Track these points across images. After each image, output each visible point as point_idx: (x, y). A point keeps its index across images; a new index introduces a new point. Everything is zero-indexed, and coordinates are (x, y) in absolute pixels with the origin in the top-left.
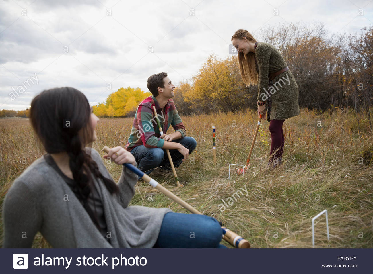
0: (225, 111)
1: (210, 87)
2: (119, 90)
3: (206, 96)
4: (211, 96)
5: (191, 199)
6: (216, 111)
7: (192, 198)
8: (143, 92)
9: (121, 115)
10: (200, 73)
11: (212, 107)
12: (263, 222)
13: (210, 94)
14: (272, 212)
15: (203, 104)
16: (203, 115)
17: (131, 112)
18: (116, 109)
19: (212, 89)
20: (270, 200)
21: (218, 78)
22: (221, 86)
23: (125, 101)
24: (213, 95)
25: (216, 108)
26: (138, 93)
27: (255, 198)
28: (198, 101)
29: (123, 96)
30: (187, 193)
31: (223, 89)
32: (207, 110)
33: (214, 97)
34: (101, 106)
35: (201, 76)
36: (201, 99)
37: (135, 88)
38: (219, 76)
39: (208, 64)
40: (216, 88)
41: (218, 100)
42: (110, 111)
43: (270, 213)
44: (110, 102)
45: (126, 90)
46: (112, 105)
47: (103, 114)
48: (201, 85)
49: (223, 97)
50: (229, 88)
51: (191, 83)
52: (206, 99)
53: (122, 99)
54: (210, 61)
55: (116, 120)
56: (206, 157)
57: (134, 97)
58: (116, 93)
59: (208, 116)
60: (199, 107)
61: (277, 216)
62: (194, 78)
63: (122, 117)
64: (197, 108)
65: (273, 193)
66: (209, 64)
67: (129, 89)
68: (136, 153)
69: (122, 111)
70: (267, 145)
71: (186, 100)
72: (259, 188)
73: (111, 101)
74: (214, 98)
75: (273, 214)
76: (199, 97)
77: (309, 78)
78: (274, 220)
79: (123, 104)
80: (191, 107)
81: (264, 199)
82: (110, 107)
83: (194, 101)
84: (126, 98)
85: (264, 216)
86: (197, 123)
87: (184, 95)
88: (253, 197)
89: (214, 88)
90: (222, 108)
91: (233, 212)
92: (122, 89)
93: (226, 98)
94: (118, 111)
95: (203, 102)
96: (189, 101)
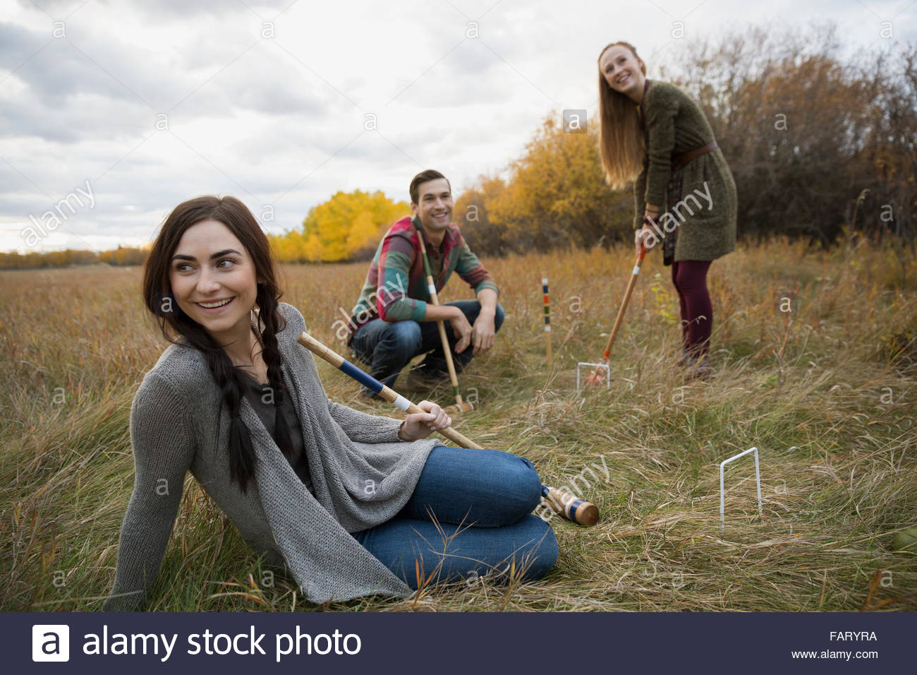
0: (587, 245)
1: (552, 188)
2: (334, 198)
3: (540, 210)
4: (553, 208)
5: (488, 435)
6: (563, 245)
7: (488, 433)
8: (390, 201)
9: (337, 257)
10: (526, 153)
11: (555, 234)
12: (634, 480)
13: (551, 203)
14: (657, 462)
15: (533, 228)
16: (533, 256)
17: (362, 249)
18: (327, 243)
19: (555, 191)
20: (656, 438)
21: (569, 165)
22: (577, 183)
23: (349, 223)
24: (559, 205)
25: (567, 239)
26: (378, 204)
27: (626, 432)
28: (522, 221)
29: (343, 212)
30: (479, 423)
31: (583, 192)
32: (543, 244)
33: (560, 210)
34: (291, 235)
35: (529, 159)
36: (528, 217)
37: (372, 191)
38: (572, 161)
39: (546, 130)
40: (564, 189)
41: (571, 217)
42: (312, 248)
43: (654, 463)
44: (312, 225)
45: (350, 197)
46: (317, 233)
47: (297, 256)
48: (530, 182)
49: (581, 211)
50: (598, 189)
51: (507, 177)
52: (540, 217)
53: (340, 219)
54: (550, 123)
55: (327, 270)
56: (529, 351)
57: (370, 214)
58: (327, 204)
59: (544, 257)
60: (523, 237)
61: (667, 470)
62: (513, 166)
63: (343, 262)
64: (521, 237)
65: (665, 423)
66: (549, 131)
67: (358, 194)
68: (367, 336)
69: (341, 247)
70: (671, 322)
71: (492, 219)
72: (635, 413)
73: (315, 225)
74: (561, 214)
75: (660, 465)
76: (526, 212)
77: (796, 162)
78: (658, 477)
79: (343, 231)
80: (505, 236)
81: (645, 435)
82: (314, 239)
83: (513, 221)
84: (350, 216)
85: (639, 470)
86: (515, 274)
87: (487, 206)
88: (621, 431)
89: (560, 188)
90: (580, 239)
91: (574, 461)
92: (340, 194)
93: (590, 213)
94: (331, 248)
95: (536, 221)
96: (500, 221)
